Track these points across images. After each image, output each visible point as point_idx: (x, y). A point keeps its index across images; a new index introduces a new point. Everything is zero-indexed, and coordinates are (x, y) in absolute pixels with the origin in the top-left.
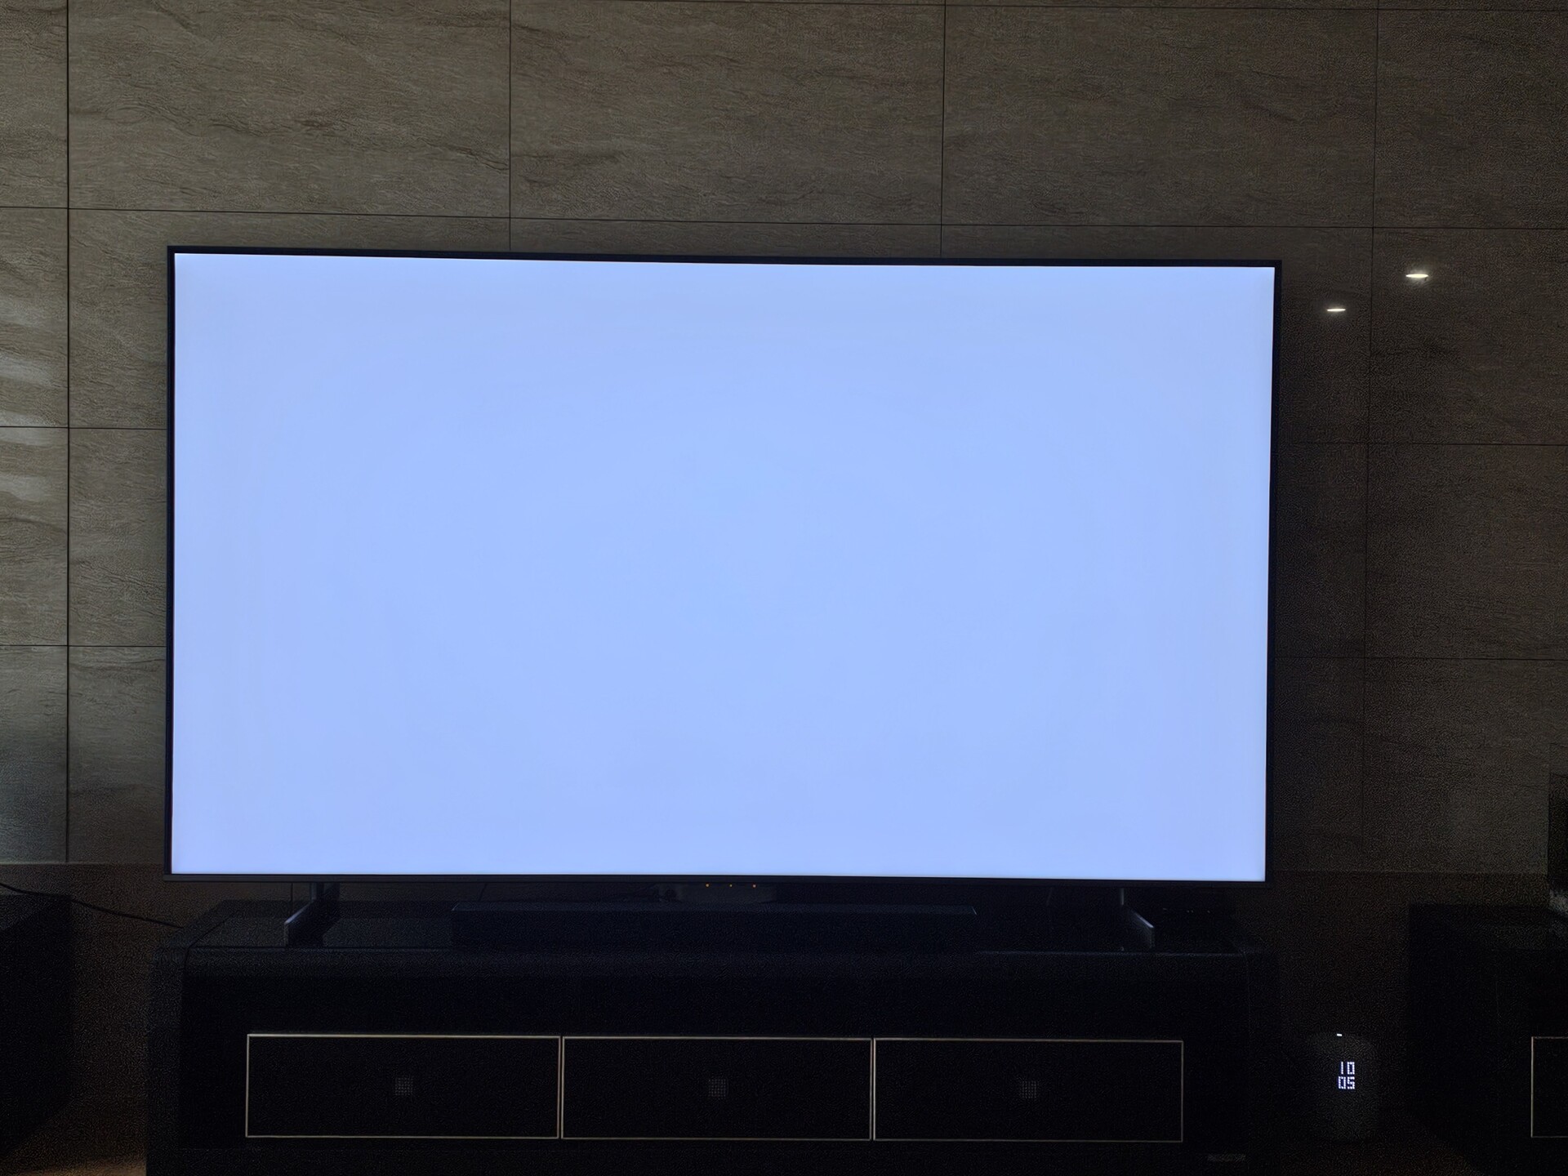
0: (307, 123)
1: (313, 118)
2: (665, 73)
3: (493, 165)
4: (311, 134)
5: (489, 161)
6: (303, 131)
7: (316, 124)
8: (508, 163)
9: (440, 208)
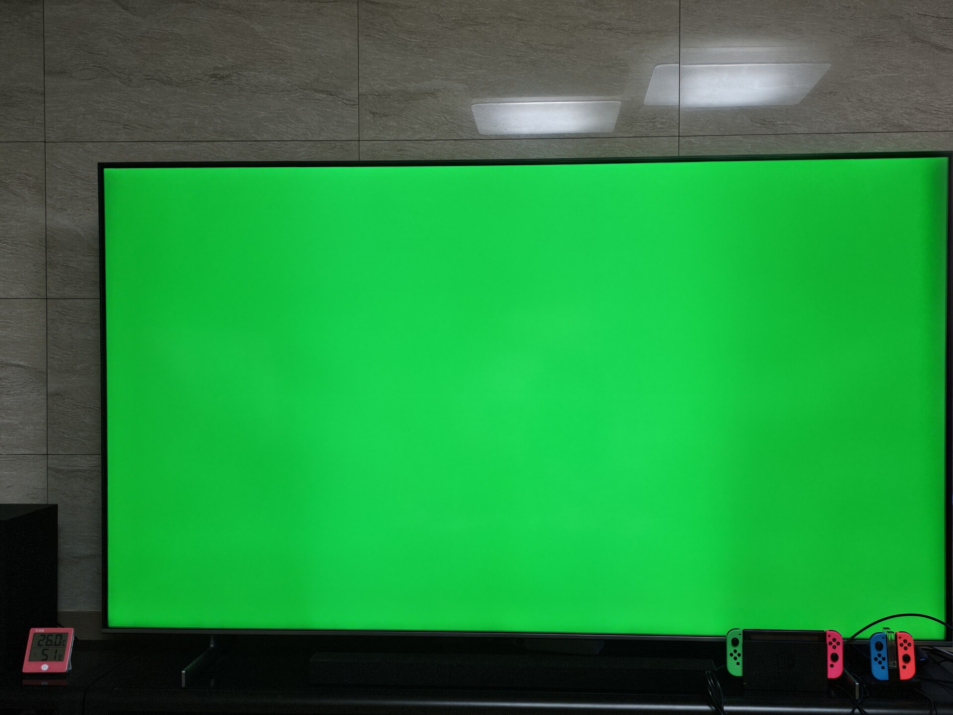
0: (213, 76)
1: (217, 72)
2: (471, 31)
3: (346, 102)
4: (216, 84)
5: (343, 99)
6: (210, 82)
7: (219, 76)
8: (357, 101)
9: (308, 134)
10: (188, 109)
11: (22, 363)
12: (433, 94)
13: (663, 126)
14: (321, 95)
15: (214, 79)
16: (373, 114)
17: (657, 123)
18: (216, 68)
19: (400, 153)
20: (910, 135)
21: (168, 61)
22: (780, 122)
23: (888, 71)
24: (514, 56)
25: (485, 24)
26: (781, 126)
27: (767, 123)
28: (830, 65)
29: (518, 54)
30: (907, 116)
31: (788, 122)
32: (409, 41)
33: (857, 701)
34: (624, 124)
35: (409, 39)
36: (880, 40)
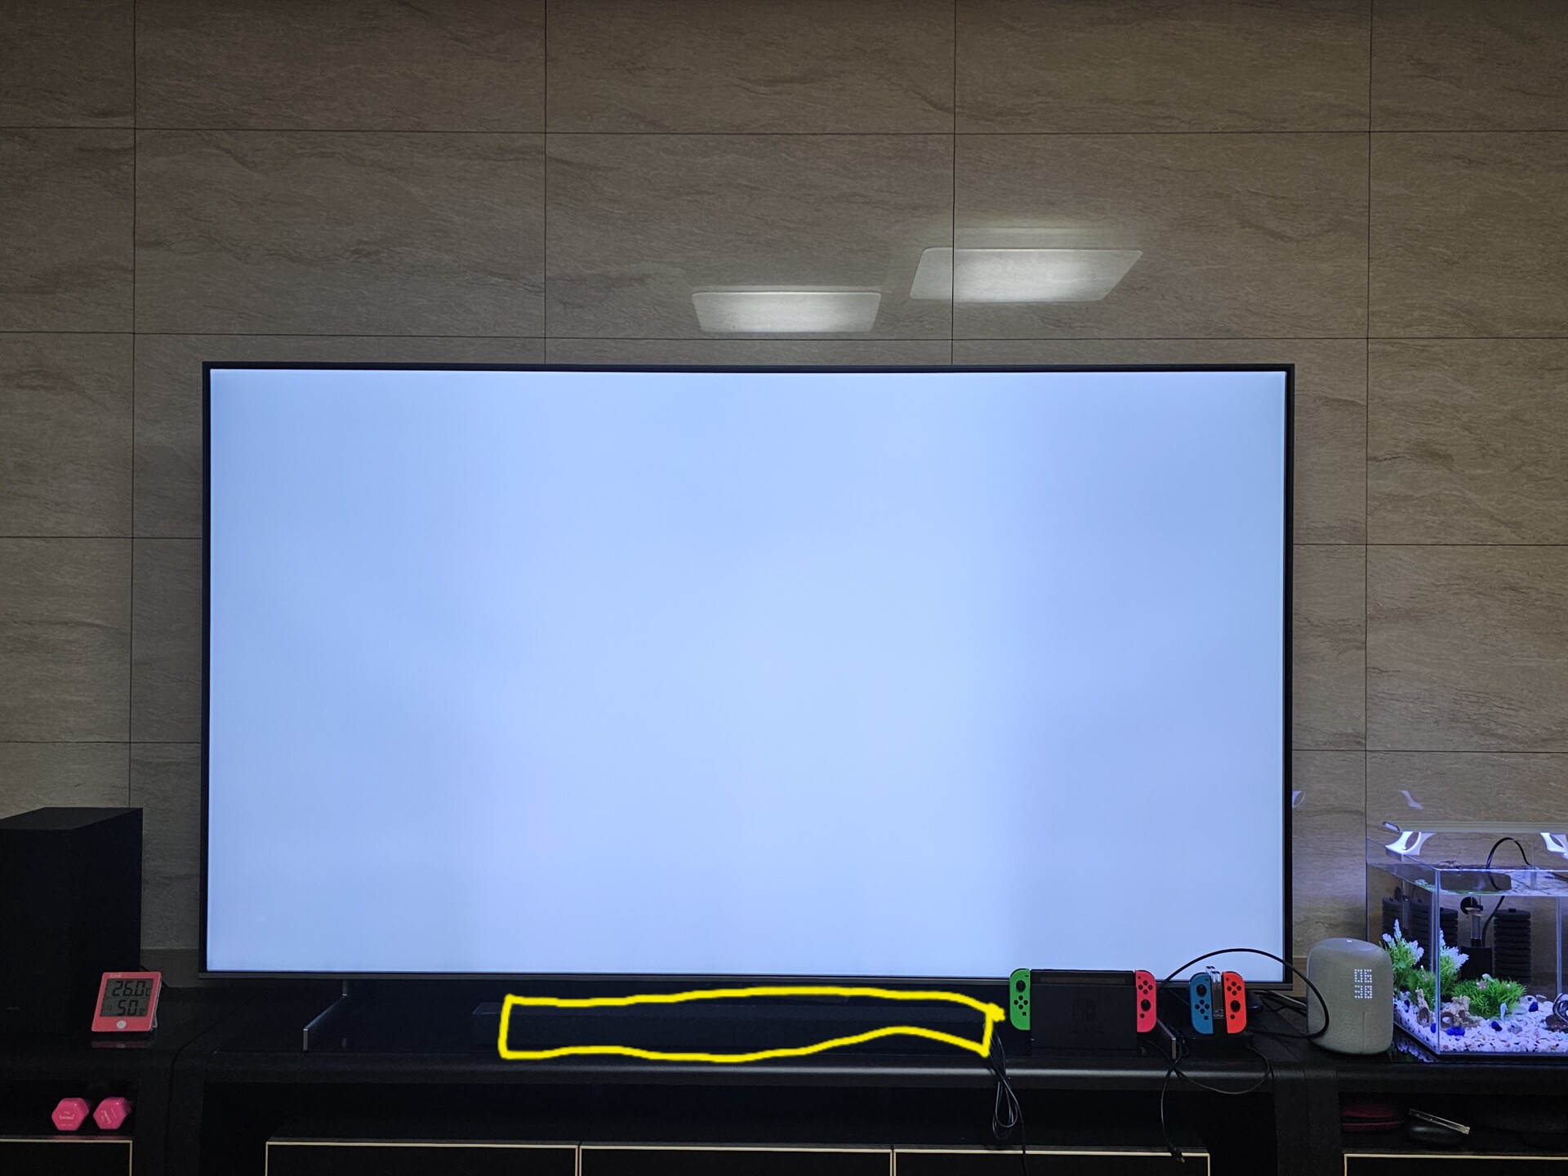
0: (355, 252)
1: (361, 247)
2: (689, 201)
3: (529, 288)
4: (360, 262)
5: (525, 284)
6: (352, 259)
7: (364, 252)
8: (543, 286)
9: (478, 329)
10: (324, 293)
11: (97, 622)
12: (641, 280)
13: (932, 327)
14: (497, 279)
15: (357, 256)
16: (564, 304)
17: (925, 323)
18: (360, 242)
19: (599, 354)
20: (1240, 342)
21: (298, 231)
22: (1078, 324)
23: (1212, 262)
24: (744, 235)
25: (709, 194)
26: (1079, 329)
27: (1062, 325)
28: (1141, 253)
29: (750, 232)
30: (1236, 319)
31: (1089, 324)
32: (611, 212)
33: (1174, 1061)
34: (883, 324)
35: (610, 210)
36: (1202, 224)
